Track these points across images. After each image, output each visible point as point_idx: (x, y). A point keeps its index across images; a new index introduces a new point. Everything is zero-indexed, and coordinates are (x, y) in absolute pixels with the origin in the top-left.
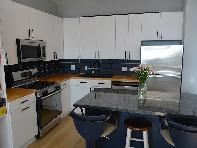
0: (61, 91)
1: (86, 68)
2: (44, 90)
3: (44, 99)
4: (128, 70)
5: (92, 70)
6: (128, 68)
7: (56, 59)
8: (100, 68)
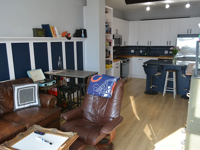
0: (129, 63)
1: (141, 52)
2: (124, 60)
3: (124, 64)
4: (169, 53)
5: (145, 53)
6: (169, 52)
7: (125, 46)
8: (150, 51)
